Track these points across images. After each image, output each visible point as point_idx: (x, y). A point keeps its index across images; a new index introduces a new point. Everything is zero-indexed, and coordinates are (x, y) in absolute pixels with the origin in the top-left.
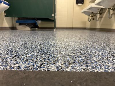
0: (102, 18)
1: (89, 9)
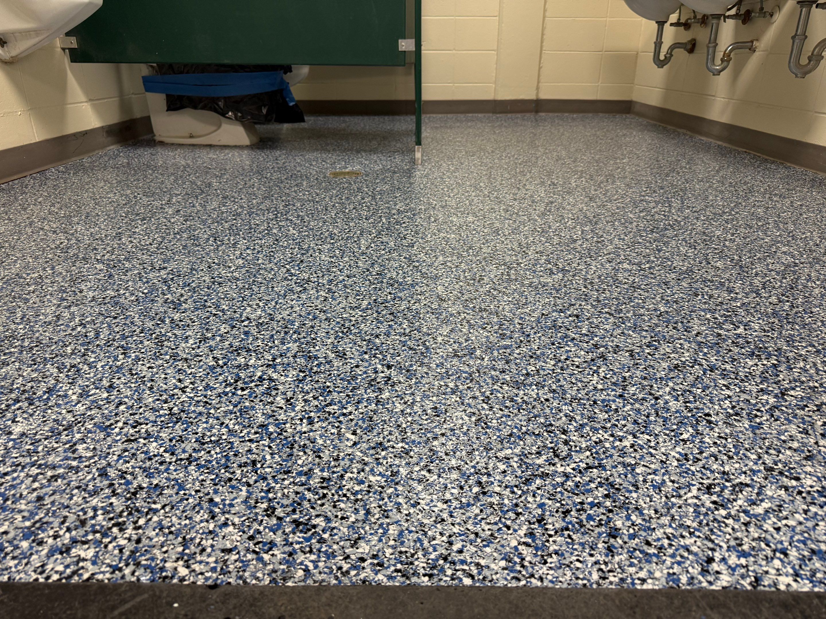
0: (752, 50)
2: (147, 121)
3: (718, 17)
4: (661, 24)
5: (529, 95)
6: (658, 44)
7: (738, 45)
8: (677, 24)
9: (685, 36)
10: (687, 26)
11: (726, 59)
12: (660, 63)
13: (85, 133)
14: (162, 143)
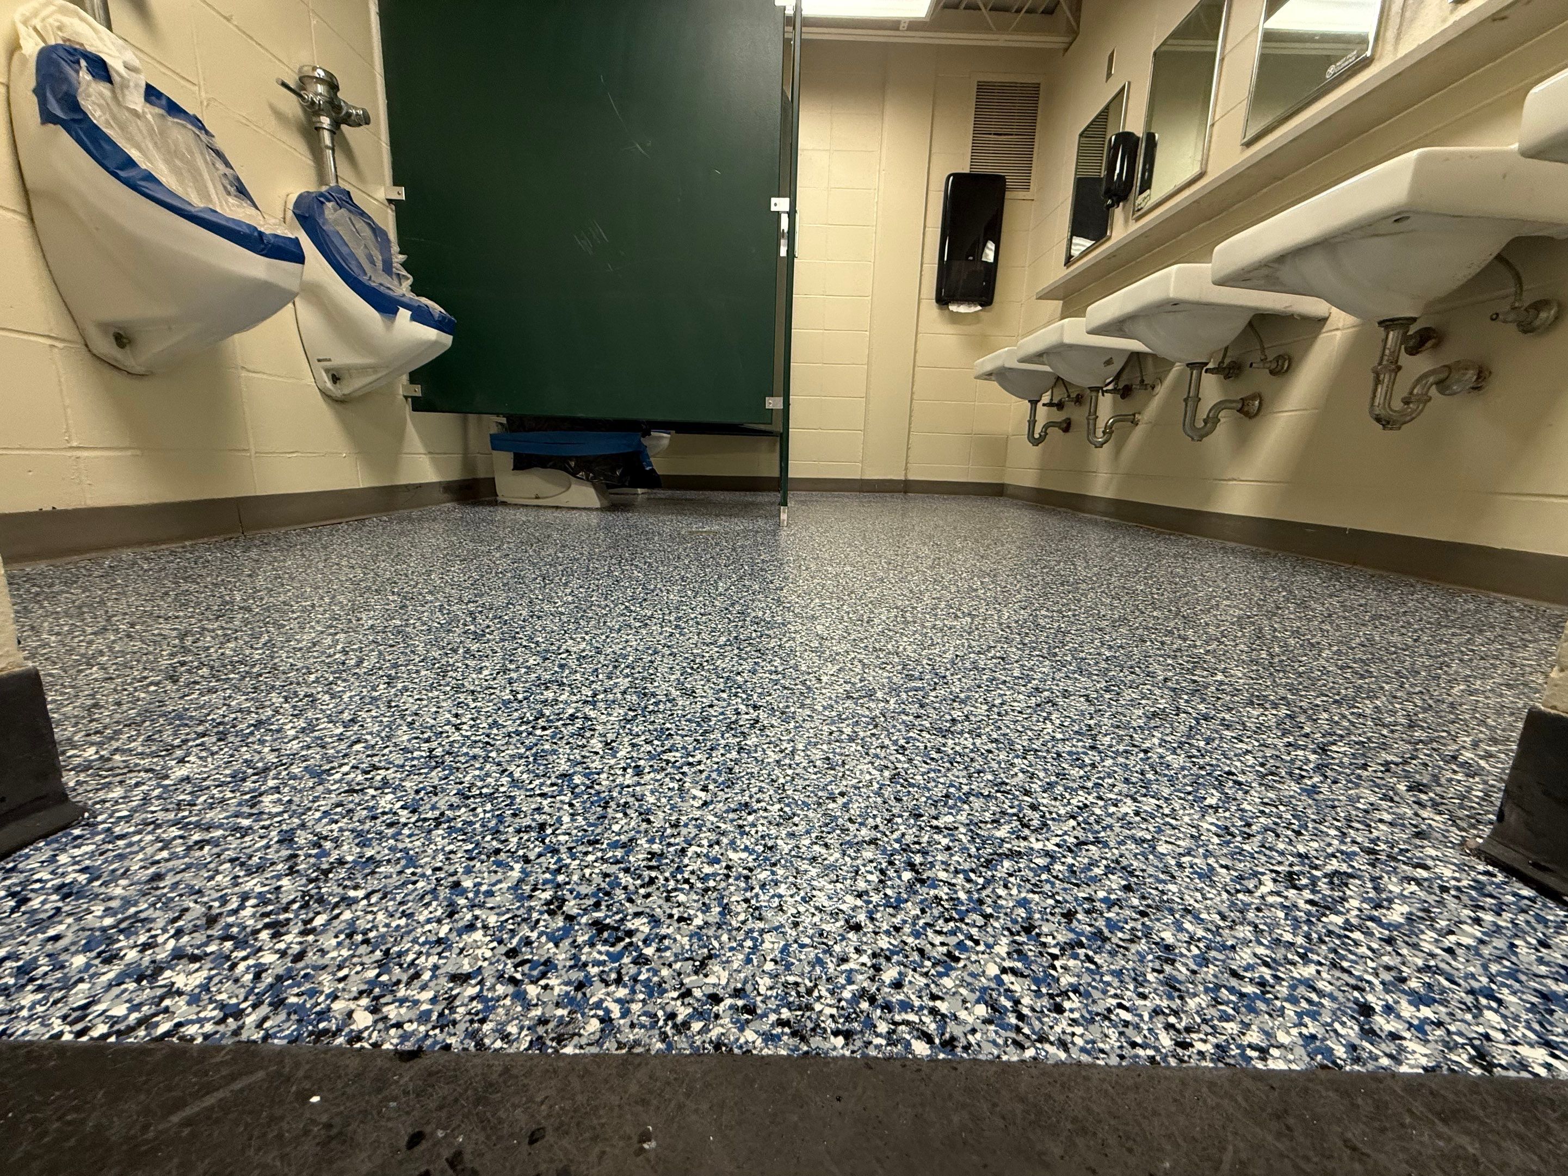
0: (1135, 423)
1: (1039, 357)
2: (490, 483)
3: (1096, 389)
4: (1034, 403)
5: (897, 475)
6: (1032, 422)
7: (1119, 418)
8: (1050, 405)
9: (1059, 416)
10: (1060, 406)
11: (1109, 431)
12: (1036, 442)
13: (420, 486)
14: (504, 504)
